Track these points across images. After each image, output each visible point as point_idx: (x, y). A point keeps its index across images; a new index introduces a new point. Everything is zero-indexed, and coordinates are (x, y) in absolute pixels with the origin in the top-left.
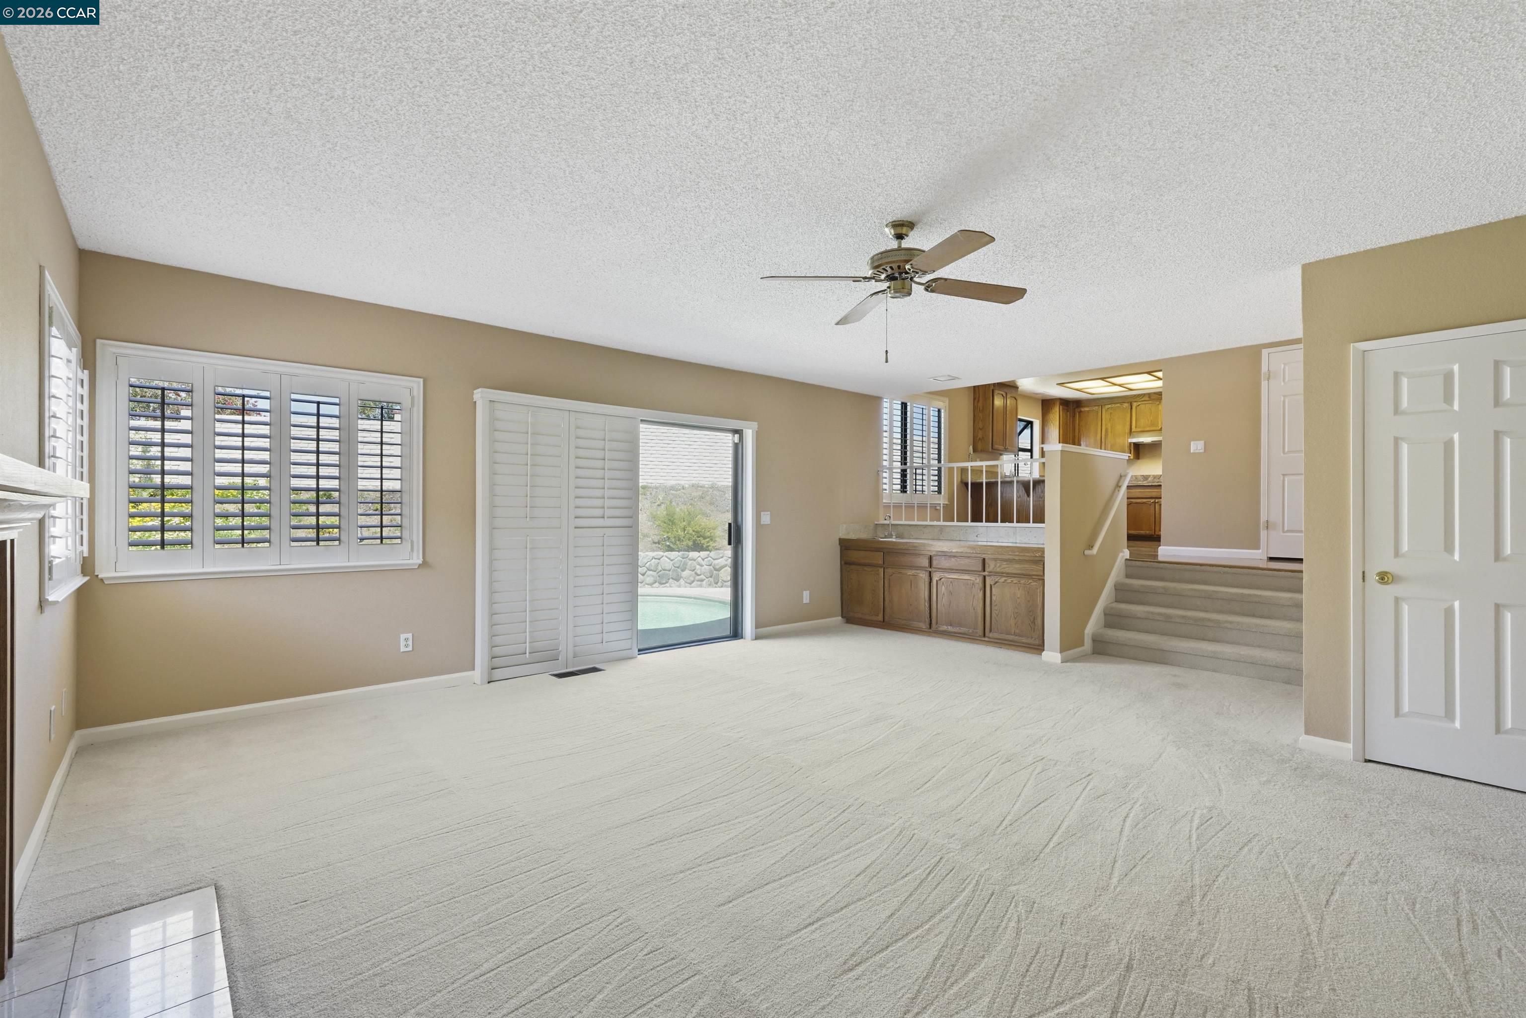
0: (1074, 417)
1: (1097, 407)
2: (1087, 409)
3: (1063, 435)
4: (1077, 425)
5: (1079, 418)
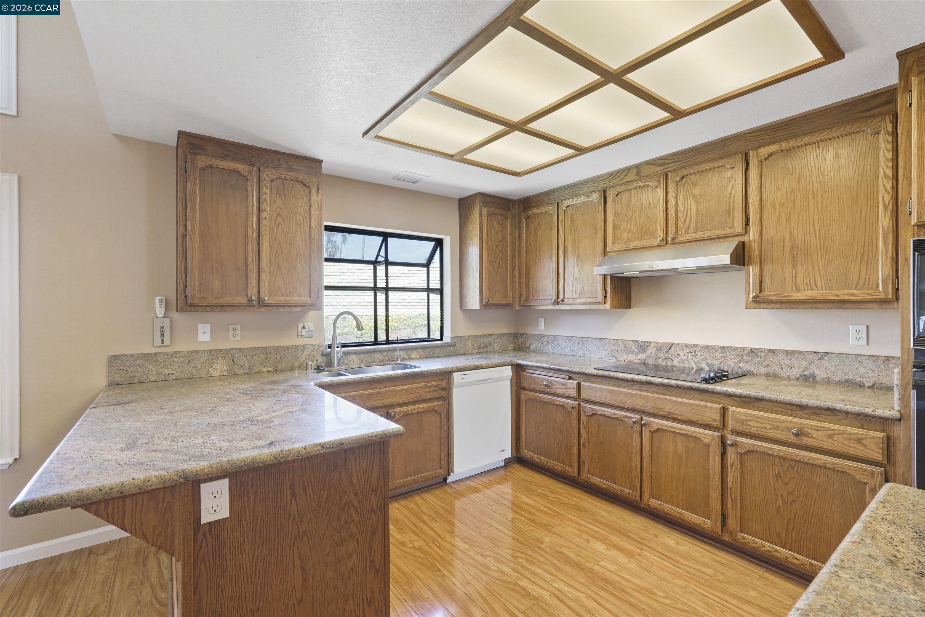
0: (520, 228)
2: (537, 211)
3: (491, 264)
4: (524, 243)
5: (526, 230)
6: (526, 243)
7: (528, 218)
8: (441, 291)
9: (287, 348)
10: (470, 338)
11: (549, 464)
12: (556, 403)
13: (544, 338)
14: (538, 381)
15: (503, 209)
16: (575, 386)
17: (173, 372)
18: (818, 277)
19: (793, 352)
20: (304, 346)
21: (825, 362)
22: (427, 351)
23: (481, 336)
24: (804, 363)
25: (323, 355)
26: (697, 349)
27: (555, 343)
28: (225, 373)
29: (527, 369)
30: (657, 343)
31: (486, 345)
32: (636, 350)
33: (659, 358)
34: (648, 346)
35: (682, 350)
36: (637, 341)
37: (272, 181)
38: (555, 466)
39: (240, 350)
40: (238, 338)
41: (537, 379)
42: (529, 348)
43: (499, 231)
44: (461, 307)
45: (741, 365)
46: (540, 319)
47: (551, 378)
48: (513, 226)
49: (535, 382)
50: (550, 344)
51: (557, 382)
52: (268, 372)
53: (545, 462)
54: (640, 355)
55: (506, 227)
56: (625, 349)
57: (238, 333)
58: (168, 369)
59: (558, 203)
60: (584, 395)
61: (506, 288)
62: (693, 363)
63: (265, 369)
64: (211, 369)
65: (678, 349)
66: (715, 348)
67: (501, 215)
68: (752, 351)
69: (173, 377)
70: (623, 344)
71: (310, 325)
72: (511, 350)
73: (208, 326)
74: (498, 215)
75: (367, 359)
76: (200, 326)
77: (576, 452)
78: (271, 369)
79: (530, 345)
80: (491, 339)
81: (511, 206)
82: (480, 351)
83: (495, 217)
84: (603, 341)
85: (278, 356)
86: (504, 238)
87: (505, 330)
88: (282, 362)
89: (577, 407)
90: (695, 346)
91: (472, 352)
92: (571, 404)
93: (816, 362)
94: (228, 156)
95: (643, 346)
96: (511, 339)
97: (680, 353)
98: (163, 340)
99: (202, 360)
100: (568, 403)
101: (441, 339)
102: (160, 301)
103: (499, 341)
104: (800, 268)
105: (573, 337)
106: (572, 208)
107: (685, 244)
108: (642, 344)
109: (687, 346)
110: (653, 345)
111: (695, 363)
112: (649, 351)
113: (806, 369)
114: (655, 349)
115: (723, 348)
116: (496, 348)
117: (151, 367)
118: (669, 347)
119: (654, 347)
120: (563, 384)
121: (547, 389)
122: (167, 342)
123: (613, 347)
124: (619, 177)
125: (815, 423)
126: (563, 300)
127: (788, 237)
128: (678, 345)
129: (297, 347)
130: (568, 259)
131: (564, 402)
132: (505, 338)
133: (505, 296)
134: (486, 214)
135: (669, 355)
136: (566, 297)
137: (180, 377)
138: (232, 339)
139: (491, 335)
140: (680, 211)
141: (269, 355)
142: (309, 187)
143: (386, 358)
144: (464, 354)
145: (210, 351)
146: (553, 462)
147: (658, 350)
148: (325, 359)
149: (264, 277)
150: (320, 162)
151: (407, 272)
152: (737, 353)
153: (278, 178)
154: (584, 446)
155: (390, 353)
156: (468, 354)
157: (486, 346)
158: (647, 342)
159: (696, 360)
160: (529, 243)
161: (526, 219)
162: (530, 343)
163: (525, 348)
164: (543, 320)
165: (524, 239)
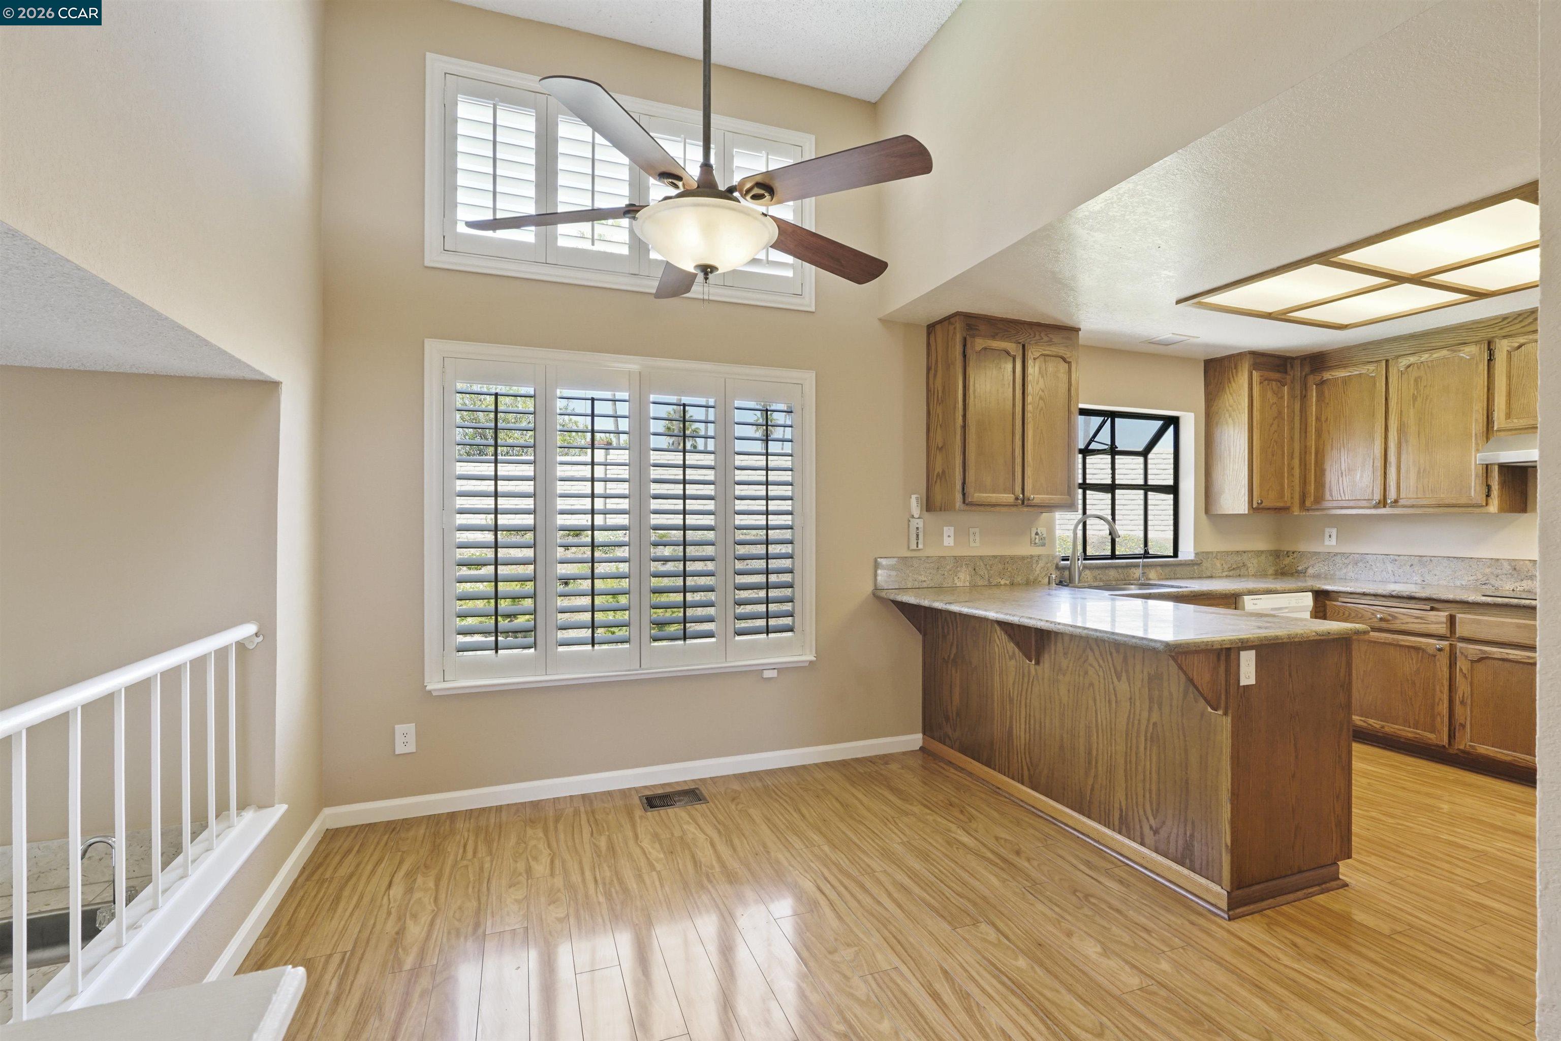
0: (1304, 397)
1: (1371, 367)
2: (1341, 374)
3: (1263, 450)
4: (1314, 418)
5: (1317, 401)
6: (1318, 419)
7: (1322, 383)
8: (1174, 490)
9: (1023, 558)
10: (1219, 554)
11: (1387, 729)
12: (1402, 643)
13: (1338, 558)
14: (1365, 613)
15: (1279, 371)
16: (1444, 620)
17: (925, 579)
20: (1039, 556)
22: (1167, 570)
23: (1232, 553)
25: (1057, 567)
27: (1360, 564)
28: (968, 584)
29: (1339, 596)
31: (1239, 565)
37: (1035, 359)
38: (1399, 732)
39: (981, 557)
40: (978, 544)
41: (1362, 611)
42: (1305, 572)
43: (1273, 404)
44: (1207, 511)
46: (1327, 530)
47: (1393, 609)
48: (1292, 397)
49: (1357, 615)
50: (1350, 566)
51: (1404, 614)
52: (1005, 585)
53: (1378, 726)
55: (1282, 397)
56: (1515, 572)
57: (977, 535)
58: (921, 575)
59: (1387, 361)
60: (1460, 631)
61: (1282, 485)
63: (1002, 582)
64: (956, 578)
67: (1276, 380)
69: (925, 585)
71: (1042, 530)
72: (1271, 575)
73: (952, 529)
74: (1273, 380)
75: (1101, 576)
76: (945, 529)
77: (1445, 712)
78: (1008, 582)
79: (1307, 569)
80: (1245, 556)
81: (1289, 366)
82: (1231, 573)
83: (1268, 385)
84: (1467, 561)
85: (1014, 567)
86: (1280, 413)
87: (1261, 544)
88: (1018, 575)
89: (1448, 649)
91: (1220, 575)
92: (1436, 644)
94: (997, 334)
96: (1271, 558)
98: (917, 543)
99: (948, 567)
100: (1429, 644)
101: (1176, 555)
102: (917, 498)
103: (1255, 561)
105: (1399, 556)
106: (1419, 368)
116: (1252, 571)
117: (908, 571)
120: (1417, 618)
121: (1384, 625)
122: (920, 546)
123: (1488, 570)
126: (1396, 501)
129: (1032, 557)
130: (1407, 442)
131: (1421, 642)
132: (1263, 557)
133: (1281, 495)
134: (1258, 380)
136: (1402, 495)
137: (930, 586)
138: (972, 544)
139: (1244, 552)
141: (1007, 565)
142: (1069, 363)
143: (1122, 576)
144: (1211, 577)
145: (955, 557)
146: (1397, 727)
148: (1058, 573)
149: (1029, 472)
150: (1077, 330)
151: (1099, 461)
153: (1042, 355)
154: (1463, 703)
155: (1126, 571)
156: (1215, 577)
157: (1238, 568)
160: (1323, 419)
161: (1317, 385)
162: (1306, 566)
163: (1296, 572)
164: (1334, 532)
165: (1314, 413)
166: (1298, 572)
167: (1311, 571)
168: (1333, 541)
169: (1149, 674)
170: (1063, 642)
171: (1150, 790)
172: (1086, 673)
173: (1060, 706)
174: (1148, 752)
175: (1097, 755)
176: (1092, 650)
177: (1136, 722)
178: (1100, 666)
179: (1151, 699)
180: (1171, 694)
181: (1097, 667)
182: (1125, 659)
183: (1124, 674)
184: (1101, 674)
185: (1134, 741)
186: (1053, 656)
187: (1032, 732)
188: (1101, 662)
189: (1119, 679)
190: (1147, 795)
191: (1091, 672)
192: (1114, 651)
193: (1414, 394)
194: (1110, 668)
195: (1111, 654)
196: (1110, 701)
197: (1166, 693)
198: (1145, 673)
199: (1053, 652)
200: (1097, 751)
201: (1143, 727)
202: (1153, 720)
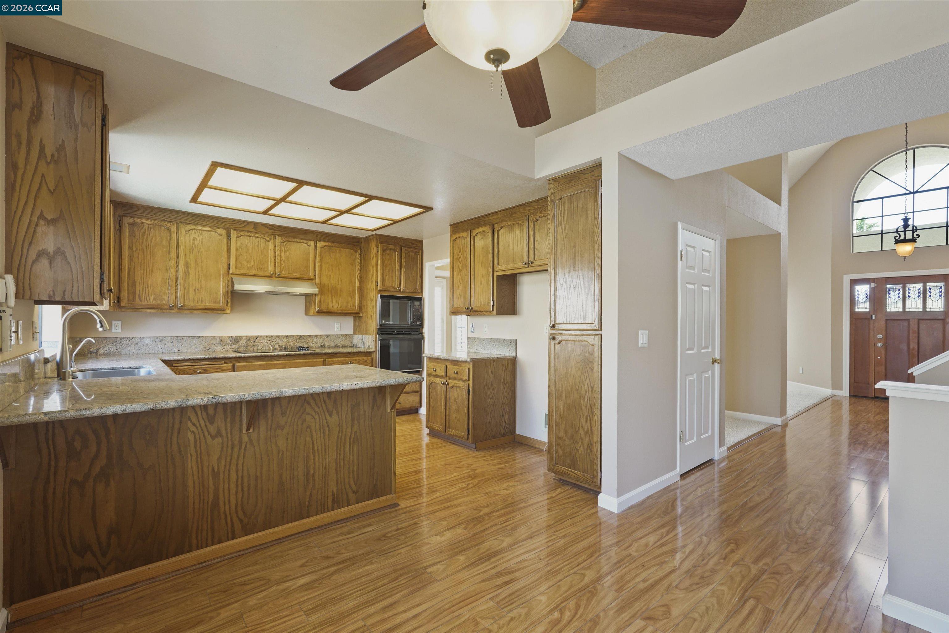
0: (118, 230)
1: (168, 224)
4: (127, 247)
5: (130, 236)
7: (133, 225)
13: (123, 340)
14: (189, 371)
16: (230, 367)
18: (339, 303)
19: (318, 335)
21: (329, 339)
24: (321, 340)
26: (273, 338)
27: (140, 344)
30: (247, 337)
32: (231, 343)
33: (249, 346)
34: (240, 339)
35: (264, 339)
36: (231, 337)
41: (187, 370)
42: (96, 352)
45: (296, 344)
46: (114, 322)
47: (205, 366)
51: (211, 368)
54: (234, 346)
56: (221, 342)
59: (178, 223)
62: (271, 346)
65: (261, 339)
66: (283, 337)
68: (301, 336)
70: (220, 339)
79: (98, 350)
90: (272, 337)
93: (326, 339)
95: (236, 340)
97: (263, 341)
104: (334, 299)
105: (165, 337)
106: (196, 233)
107: (284, 279)
108: (235, 338)
109: (267, 337)
110: (244, 338)
111: (272, 346)
112: (242, 342)
113: (322, 343)
114: (246, 341)
115: (287, 336)
118: (255, 339)
119: (245, 339)
120: (217, 369)
123: (211, 342)
124: (240, 225)
125: (354, 358)
127: (330, 284)
128: (261, 336)
135: (256, 343)
138: (20, 341)
140: (282, 260)
147: (248, 341)
152: (294, 338)
158: (240, 337)
159: (272, 344)
160: (134, 248)
161: (129, 225)
162: (98, 347)
163: (89, 353)
164: (119, 323)
165: (127, 243)
166: (90, 353)
167: (101, 351)
168: (119, 330)
169: (351, 405)
170: (281, 406)
171: (353, 471)
172: (304, 420)
173: (279, 454)
174: (351, 450)
175: (314, 471)
176: (309, 403)
177: (343, 437)
178: (316, 412)
179: (353, 419)
180: (365, 412)
181: (313, 414)
182: (335, 401)
183: (334, 411)
184: (317, 417)
185: (342, 449)
186: (270, 420)
187: (246, 489)
188: (317, 409)
189: (331, 415)
190: (351, 474)
191: (308, 418)
192: (326, 399)
193: (192, 247)
194: (324, 411)
195: (325, 401)
196: (324, 433)
197: (362, 412)
198: (349, 405)
199: (270, 414)
200: (314, 468)
201: (348, 437)
202: (355, 430)
